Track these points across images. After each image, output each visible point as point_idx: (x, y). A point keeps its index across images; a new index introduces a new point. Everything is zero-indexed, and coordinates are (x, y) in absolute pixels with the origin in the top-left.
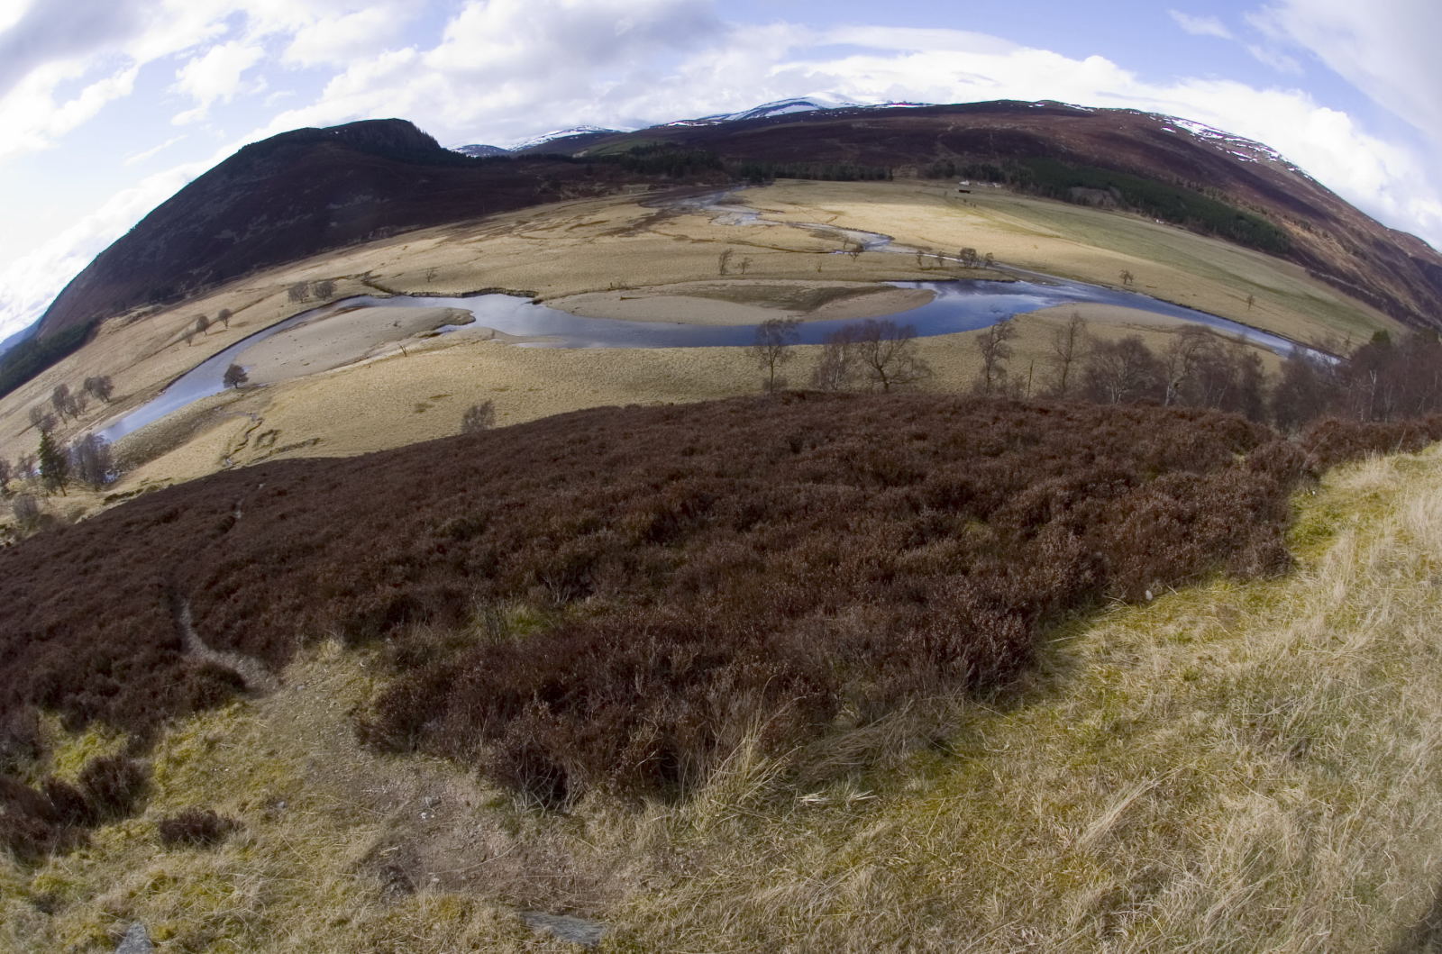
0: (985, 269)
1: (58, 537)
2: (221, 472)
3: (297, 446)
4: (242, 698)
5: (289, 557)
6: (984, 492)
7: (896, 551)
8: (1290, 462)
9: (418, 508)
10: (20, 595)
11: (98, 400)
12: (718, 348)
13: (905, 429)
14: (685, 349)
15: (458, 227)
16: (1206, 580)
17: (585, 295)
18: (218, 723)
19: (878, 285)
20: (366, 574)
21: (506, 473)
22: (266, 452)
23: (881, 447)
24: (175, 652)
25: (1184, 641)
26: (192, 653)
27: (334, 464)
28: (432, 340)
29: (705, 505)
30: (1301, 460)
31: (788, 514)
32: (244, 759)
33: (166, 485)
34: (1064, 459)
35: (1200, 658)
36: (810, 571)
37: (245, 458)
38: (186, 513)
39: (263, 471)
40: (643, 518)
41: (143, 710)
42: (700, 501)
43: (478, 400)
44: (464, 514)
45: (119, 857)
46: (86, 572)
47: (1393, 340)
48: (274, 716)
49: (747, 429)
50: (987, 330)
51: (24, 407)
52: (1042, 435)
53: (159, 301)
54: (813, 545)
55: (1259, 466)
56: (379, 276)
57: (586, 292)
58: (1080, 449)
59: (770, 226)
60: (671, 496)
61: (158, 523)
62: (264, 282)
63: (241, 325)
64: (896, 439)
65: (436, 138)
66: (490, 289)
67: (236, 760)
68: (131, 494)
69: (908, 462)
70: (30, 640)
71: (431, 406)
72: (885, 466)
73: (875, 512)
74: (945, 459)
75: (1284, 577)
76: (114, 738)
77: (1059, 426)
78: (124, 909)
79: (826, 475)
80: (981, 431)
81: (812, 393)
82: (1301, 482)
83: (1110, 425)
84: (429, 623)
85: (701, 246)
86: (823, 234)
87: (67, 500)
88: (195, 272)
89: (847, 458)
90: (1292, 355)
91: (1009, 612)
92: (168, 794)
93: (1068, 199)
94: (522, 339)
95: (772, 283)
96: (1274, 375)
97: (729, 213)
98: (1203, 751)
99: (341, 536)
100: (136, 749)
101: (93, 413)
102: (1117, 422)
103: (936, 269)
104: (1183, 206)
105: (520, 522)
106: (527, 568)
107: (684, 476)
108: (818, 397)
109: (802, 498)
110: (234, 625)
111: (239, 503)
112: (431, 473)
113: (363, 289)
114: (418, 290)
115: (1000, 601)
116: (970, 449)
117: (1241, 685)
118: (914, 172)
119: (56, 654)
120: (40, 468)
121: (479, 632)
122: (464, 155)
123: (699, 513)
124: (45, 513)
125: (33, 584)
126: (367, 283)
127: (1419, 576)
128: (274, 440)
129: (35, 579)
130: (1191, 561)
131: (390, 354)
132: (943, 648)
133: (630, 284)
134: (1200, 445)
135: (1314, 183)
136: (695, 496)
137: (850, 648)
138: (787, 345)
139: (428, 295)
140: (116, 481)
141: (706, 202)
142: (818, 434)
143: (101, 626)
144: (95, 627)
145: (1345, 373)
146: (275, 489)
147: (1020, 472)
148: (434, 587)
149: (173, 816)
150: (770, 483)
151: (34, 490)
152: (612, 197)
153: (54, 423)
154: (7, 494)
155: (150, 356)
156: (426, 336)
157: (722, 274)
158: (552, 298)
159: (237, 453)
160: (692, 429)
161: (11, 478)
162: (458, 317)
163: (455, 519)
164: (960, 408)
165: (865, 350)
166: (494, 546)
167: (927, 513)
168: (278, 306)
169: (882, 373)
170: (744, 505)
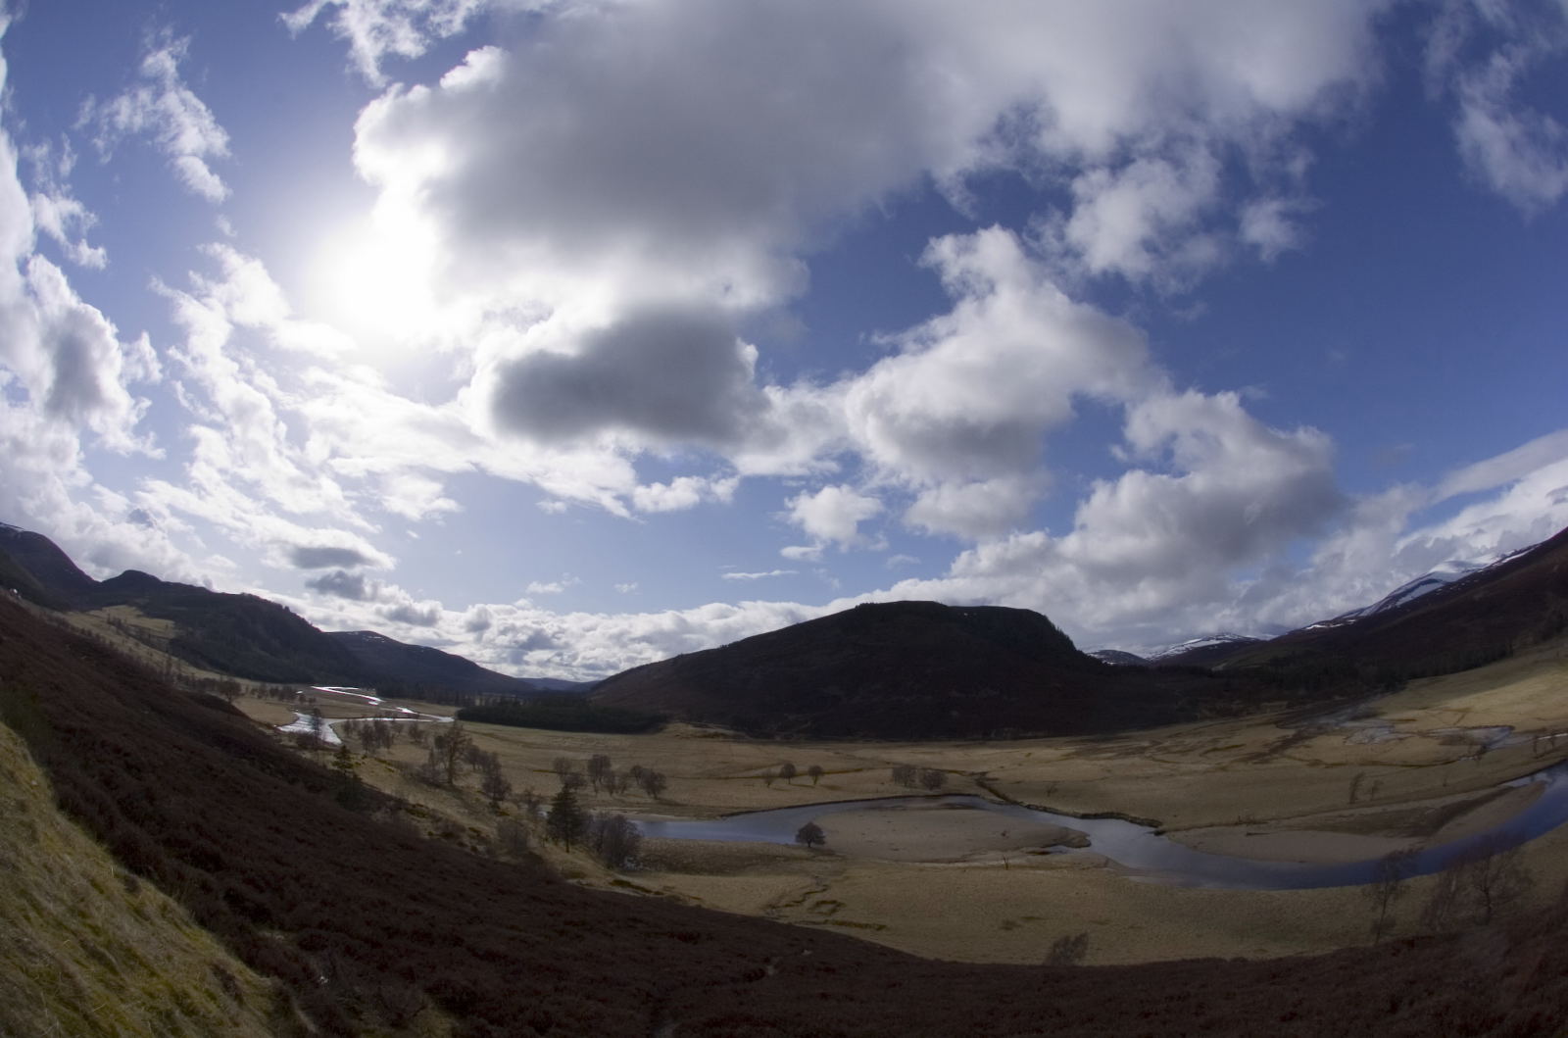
1: (542, 883)
2: (762, 919)
3: (858, 925)
11: (644, 791)
12: (1334, 889)
14: (1302, 892)
15: (1090, 741)
17: (1210, 829)
22: (821, 919)
23: (1474, 995)
27: (898, 958)
28: (1040, 858)
33: (693, 903)
37: (793, 916)
38: (710, 943)
39: (811, 937)
43: (1073, 930)
46: (562, 933)
49: (1352, 989)
51: (551, 751)
53: (743, 730)
56: (996, 779)
57: (1212, 825)
59: (1401, 739)
61: (672, 935)
62: (867, 752)
63: (832, 788)
64: (1490, 980)
65: (1072, 638)
66: (1112, 813)
68: (649, 892)
69: (1494, 1006)
70: (457, 944)
71: (1019, 926)
72: (1473, 1015)
81: (1423, 938)
85: (1331, 771)
86: (1451, 740)
87: (569, 857)
88: (790, 717)
89: (1441, 1013)
94: (1137, 872)
95: (1399, 808)
97: (1364, 729)
101: (633, 799)
108: (1426, 941)
111: (776, 960)
112: (1006, 1003)
113: (976, 790)
114: (1035, 802)
116: (1551, 972)
118: (1531, 638)
120: (548, 813)
122: (1101, 660)
124: (537, 852)
126: (981, 785)
128: (834, 911)
129: (495, 901)
131: (991, 863)
133: (1258, 817)
138: (1404, 878)
139: (1045, 810)
140: (634, 871)
141: (1341, 718)
142: (1419, 988)
146: (821, 963)
151: (531, 825)
152: (1249, 717)
153: (582, 785)
154: (495, 808)
155: (720, 778)
156: (1034, 853)
157: (1352, 802)
158: (1177, 830)
159: (788, 909)
160: (1297, 990)
161: (508, 801)
162: (1074, 839)
164: (1553, 924)
165: (1477, 872)
168: (878, 783)
169: (1487, 894)
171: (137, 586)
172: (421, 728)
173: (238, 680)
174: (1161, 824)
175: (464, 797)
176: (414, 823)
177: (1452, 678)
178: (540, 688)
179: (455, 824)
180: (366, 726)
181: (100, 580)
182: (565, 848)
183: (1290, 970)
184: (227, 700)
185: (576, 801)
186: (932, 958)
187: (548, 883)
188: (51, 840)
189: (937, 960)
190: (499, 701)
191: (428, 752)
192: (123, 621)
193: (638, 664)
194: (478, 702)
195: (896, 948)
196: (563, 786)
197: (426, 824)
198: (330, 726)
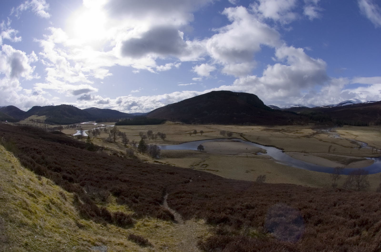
1: (137, 163)
2: (189, 169)
3: (212, 170)
4: (171, 221)
5: (201, 196)
6: (370, 222)
7: (346, 237)
9: (239, 197)
10: (120, 169)
11: (161, 138)
12: (324, 173)
13: (360, 202)
14: (316, 172)
15: (267, 127)
18: (162, 223)
20: (220, 208)
21: (265, 195)
22: (203, 169)
23: (353, 207)
24: (159, 203)
26: (163, 205)
27: (221, 178)
28: (255, 155)
29: (310, 217)
31: (327, 223)
32: (164, 234)
33: (173, 165)
37: (197, 168)
38: (176, 174)
39: (201, 173)
40: (294, 217)
41: (142, 210)
43: (262, 174)
44: (251, 203)
45: (113, 233)
46: (142, 174)
48: (178, 229)
49: (325, 198)
51: (138, 130)
53: (184, 122)
54: (330, 233)
56: (245, 135)
57: (296, 152)
60: (303, 213)
61: (168, 173)
63: (206, 136)
64: (357, 205)
65: (263, 102)
66: (272, 146)
67: (161, 233)
68: (163, 163)
69: (358, 212)
70: (117, 179)
71: (250, 172)
72: (353, 213)
73: (346, 226)
74: (366, 212)
76: (129, 211)
78: (105, 242)
79: (339, 213)
80: (375, 204)
81: (343, 190)
84: (230, 226)
85: (324, 143)
86: (353, 142)
87: (143, 156)
88: (196, 119)
89: (345, 210)
92: (137, 230)
95: (340, 156)
99: (217, 197)
100: (134, 216)
101: (158, 141)
103: (375, 154)
105: (264, 209)
107: (307, 208)
109: (332, 219)
110: (179, 205)
111: (192, 178)
112: (245, 189)
113: (240, 137)
114: (254, 141)
116: (371, 209)
118: (373, 124)
119: (124, 186)
120: (138, 146)
121: (242, 232)
122: (270, 107)
123: (307, 218)
124: (136, 156)
125: (125, 169)
128: (206, 167)
129: (126, 168)
131: (243, 156)
133: (307, 151)
136: (308, 214)
138: (340, 174)
139: (256, 143)
140: (159, 158)
141: (327, 130)
142: (341, 202)
143: (141, 187)
144: (139, 187)
146: (203, 179)
147: (379, 216)
149: (135, 234)
150: (326, 214)
151: (134, 149)
152: (305, 126)
153: (146, 138)
154: (126, 146)
155: (179, 134)
156: (253, 154)
157: (329, 152)
158: (288, 152)
159: (196, 166)
160: (313, 195)
161: (129, 144)
162: (263, 151)
163: (248, 203)
164: (373, 197)
165: (357, 177)
166: (255, 213)
167: (357, 227)
168: (217, 134)
169: (359, 184)
170: (318, 218)
171: (36, 110)
172: (107, 129)
173: (62, 126)
174: (284, 149)
175: (118, 144)
176: (106, 152)
177: (354, 127)
178: (135, 115)
179: (116, 151)
180: (94, 130)
181: (27, 111)
182: (142, 154)
183: (312, 190)
184: (60, 131)
185: (145, 142)
186: (228, 178)
187: (139, 162)
188: (20, 172)
189: (230, 179)
190: (125, 119)
191: (109, 134)
192: (33, 119)
193: (157, 108)
194: (120, 121)
195: (221, 176)
196: (141, 139)
197: (109, 152)
198: (85, 132)
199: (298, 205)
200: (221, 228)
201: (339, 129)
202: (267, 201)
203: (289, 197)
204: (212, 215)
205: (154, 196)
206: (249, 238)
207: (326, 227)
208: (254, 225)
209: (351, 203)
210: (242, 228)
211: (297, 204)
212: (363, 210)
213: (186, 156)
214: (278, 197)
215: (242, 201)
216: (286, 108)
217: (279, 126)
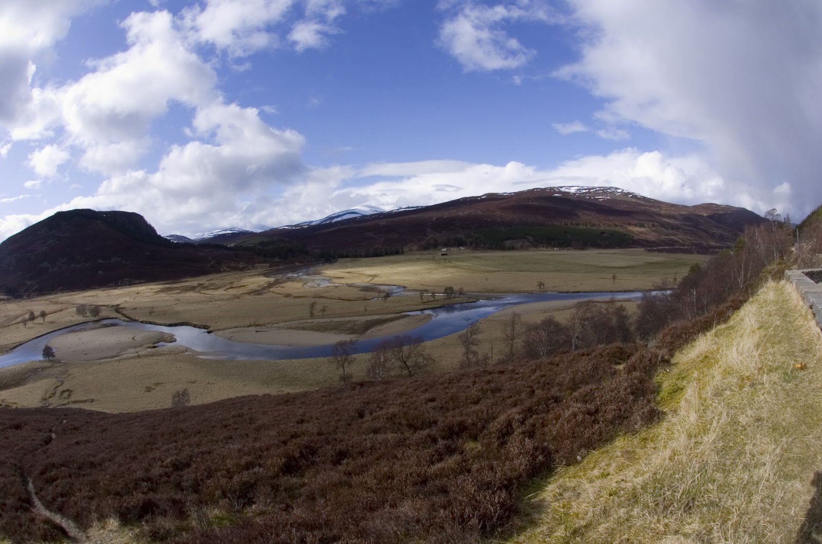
0: (460, 297)
2: (43, 407)
3: (83, 402)
4: (68, 541)
5: (83, 467)
6: (473, 424)
7: (426, 467)
8: (650, 360)
9: (152, 450)
12: (312, 359)
13: (423, 397)
14: (293, 360)
15: (167, 284)
16: (612, 440)
17: (236, 329)
19: (399, 315)
20: (126, 485)
21: (199, 433)
22: (66, 402)
23: (410, 410)
24: (27, 505)
25: (605, 476)
26: (37, 509)
27: (103, 416)
28: (153, 350)
29: (313, 452)
30: (657, 356)
31: (361, 453)
33: (14, 407)
34: (517, 397)
35: (617, 482)
36: (378, 484)
37: (55, 402)
38: (26, 427)
39: (64, 412)
40: (279, 461)
41: (16, 531)
42: (310, 450)
43: (180, 387)
44: (177, 455)
47: (702, 266)
49: (332, 406)
50: (464, 331)
52: (502, 386)
53: (10, 295)
54: (378, 469)
55: (632, 369)
56: (124, 308)
57: (236, 327)
58: (526, 389)
59: (336, 287)
60: (293, 448)
61: (11, 428)
62: (64, 297)
63: (51, 323)
64: (418, 403)
65: (155, 228)
66: (183, 323)
69: (427, 416)
71: (154, 389)
72: (413, 420)
73: (411, 447)
74: (448, 410)
75: (659, 422)
77: (511, 379)
79: (380, 429)
80: (467, 390)
81: (368, 382)
82: (659, 368)
83: (541, 371)
84: (165, 516)
85: (297, 300)
86: (366, 289)
88: (29, 283)
89: (391, 418)
90: (643, 299)
91: (497, 489)
93: (503, 248)
95: (340, 320)
96: (634, 313)
97: (314, 280)
98: (630, 527)
99: (110, 460)
102: (545, 368)
103: (431, 302)
104: (569, 236)
105: (209, 462)
106: (216, 489)
107: (299, 436)
108: (372, 384)
109: (368, 443)
110: (57, 499)
111: (53, 429)
112: (156, 430)
113: (115, 315)
114: (145, 319)
115: (491, 484)
116: (462, 402)
117: (644, 487)
118: (415, 248)
121: (194, 523)
122: (170, 240)
123: (310, 456)
126: (118, 311)
127: (741, 387)
128: (70, 395)
130: (601, 433)
131: (131, 356)
132: (462, 516)
133: (260, 323)
134: (595, 368)
135: (644, 199)
136: (306, 447)
137: (409, 524)
138: (351, 354)
139: (150, 323)
141: (301, 274)
142: (373, 406)
145: (677, 297)
146: (72, 425)
147: (492, 409)
148: (165, 496)
150: (349, 437)
152: (249, 271)
155: (5, 327)
156: (148, 348)
157: (311, 316)
158: (219, 330)
159: (51, 399)
160: (301, 408)
162: (167, 338)
163: (173, 458)
164: (453, 380)
165: (396, 353)
166: (196, 475)
167: (441, 443)
168: (71, 316)
169: (406, 365)
170: (335, 450)
177: (366, 259)
183: (294, 398)
186: (117, 413)
189: (120, 413)
195: (103, 411)
199: (276, 436)
200: (152, 528)
201: (327, 269)
202: (209, 444)
203: (250, 423)
204: (121, 504)
205: (13, 490)
206: (215, 529)
207: (363, 461)
208: (208, 501)
209: (398, 402)
210: (189, 513)
211: (273, 433)
212: (439, 409)
213: (28, 377)
214: (228, 430)
215: (160, 457)
216: (204, 238)
217: (191, 277)
